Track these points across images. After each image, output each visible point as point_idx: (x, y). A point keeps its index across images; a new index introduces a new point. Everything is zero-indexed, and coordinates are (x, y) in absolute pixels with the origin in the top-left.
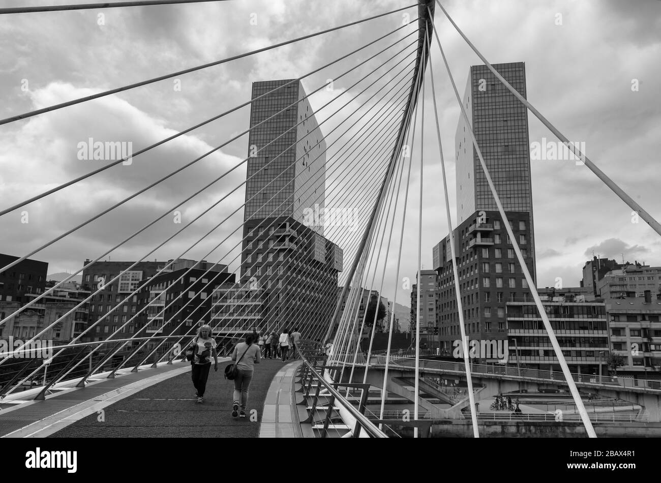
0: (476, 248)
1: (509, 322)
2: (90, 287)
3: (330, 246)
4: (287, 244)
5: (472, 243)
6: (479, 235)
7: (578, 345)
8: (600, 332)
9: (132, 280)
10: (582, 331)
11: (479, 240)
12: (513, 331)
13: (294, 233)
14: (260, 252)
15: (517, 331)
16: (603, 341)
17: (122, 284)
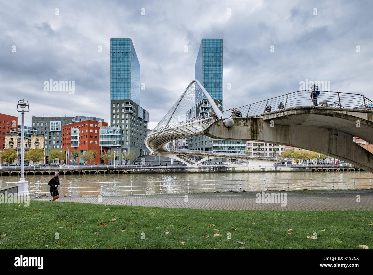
0: (202, 113)
1: (213, 141)
2: (36, 128)
3: (144, 111)
4: (130, 111)
5: (201, 112)
6: (204, 109)
7: (236, 149)
8: (244, 144)
9: (56, 125)
10: (238, 144)
11: (204, 111)
12: (214, 144)
13: (132, 106)
14: (118, 114)
15: (216, 144)
16: (245, 147)
17: (51, 127)
